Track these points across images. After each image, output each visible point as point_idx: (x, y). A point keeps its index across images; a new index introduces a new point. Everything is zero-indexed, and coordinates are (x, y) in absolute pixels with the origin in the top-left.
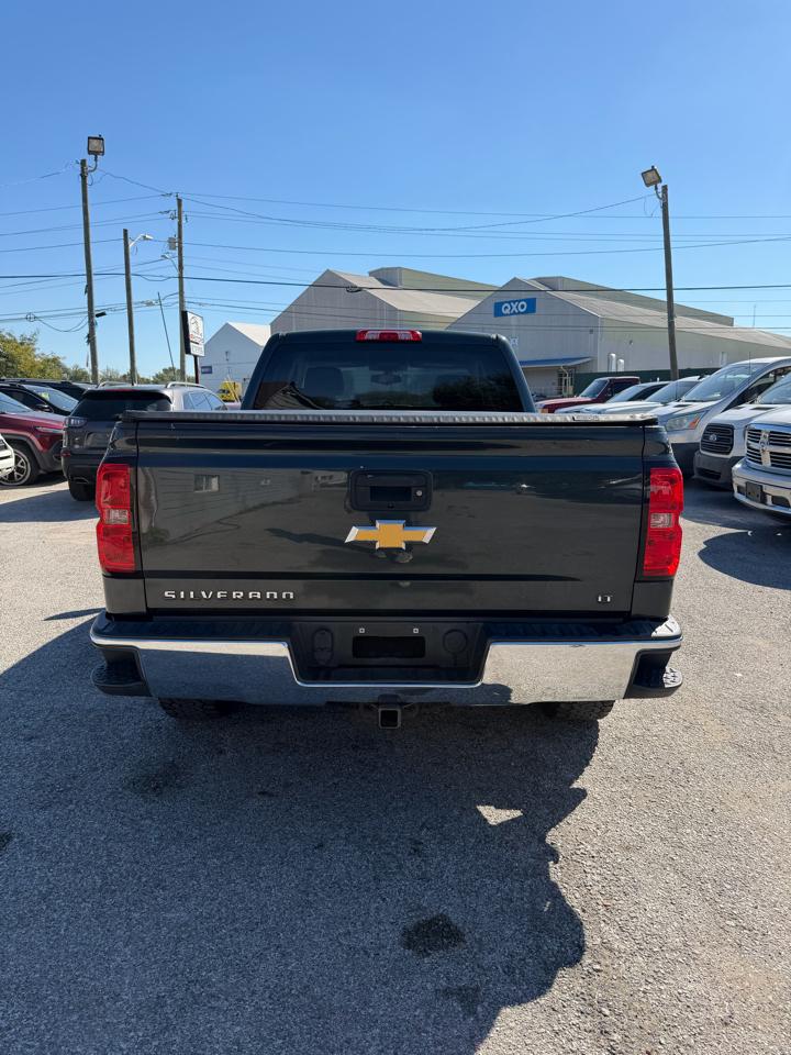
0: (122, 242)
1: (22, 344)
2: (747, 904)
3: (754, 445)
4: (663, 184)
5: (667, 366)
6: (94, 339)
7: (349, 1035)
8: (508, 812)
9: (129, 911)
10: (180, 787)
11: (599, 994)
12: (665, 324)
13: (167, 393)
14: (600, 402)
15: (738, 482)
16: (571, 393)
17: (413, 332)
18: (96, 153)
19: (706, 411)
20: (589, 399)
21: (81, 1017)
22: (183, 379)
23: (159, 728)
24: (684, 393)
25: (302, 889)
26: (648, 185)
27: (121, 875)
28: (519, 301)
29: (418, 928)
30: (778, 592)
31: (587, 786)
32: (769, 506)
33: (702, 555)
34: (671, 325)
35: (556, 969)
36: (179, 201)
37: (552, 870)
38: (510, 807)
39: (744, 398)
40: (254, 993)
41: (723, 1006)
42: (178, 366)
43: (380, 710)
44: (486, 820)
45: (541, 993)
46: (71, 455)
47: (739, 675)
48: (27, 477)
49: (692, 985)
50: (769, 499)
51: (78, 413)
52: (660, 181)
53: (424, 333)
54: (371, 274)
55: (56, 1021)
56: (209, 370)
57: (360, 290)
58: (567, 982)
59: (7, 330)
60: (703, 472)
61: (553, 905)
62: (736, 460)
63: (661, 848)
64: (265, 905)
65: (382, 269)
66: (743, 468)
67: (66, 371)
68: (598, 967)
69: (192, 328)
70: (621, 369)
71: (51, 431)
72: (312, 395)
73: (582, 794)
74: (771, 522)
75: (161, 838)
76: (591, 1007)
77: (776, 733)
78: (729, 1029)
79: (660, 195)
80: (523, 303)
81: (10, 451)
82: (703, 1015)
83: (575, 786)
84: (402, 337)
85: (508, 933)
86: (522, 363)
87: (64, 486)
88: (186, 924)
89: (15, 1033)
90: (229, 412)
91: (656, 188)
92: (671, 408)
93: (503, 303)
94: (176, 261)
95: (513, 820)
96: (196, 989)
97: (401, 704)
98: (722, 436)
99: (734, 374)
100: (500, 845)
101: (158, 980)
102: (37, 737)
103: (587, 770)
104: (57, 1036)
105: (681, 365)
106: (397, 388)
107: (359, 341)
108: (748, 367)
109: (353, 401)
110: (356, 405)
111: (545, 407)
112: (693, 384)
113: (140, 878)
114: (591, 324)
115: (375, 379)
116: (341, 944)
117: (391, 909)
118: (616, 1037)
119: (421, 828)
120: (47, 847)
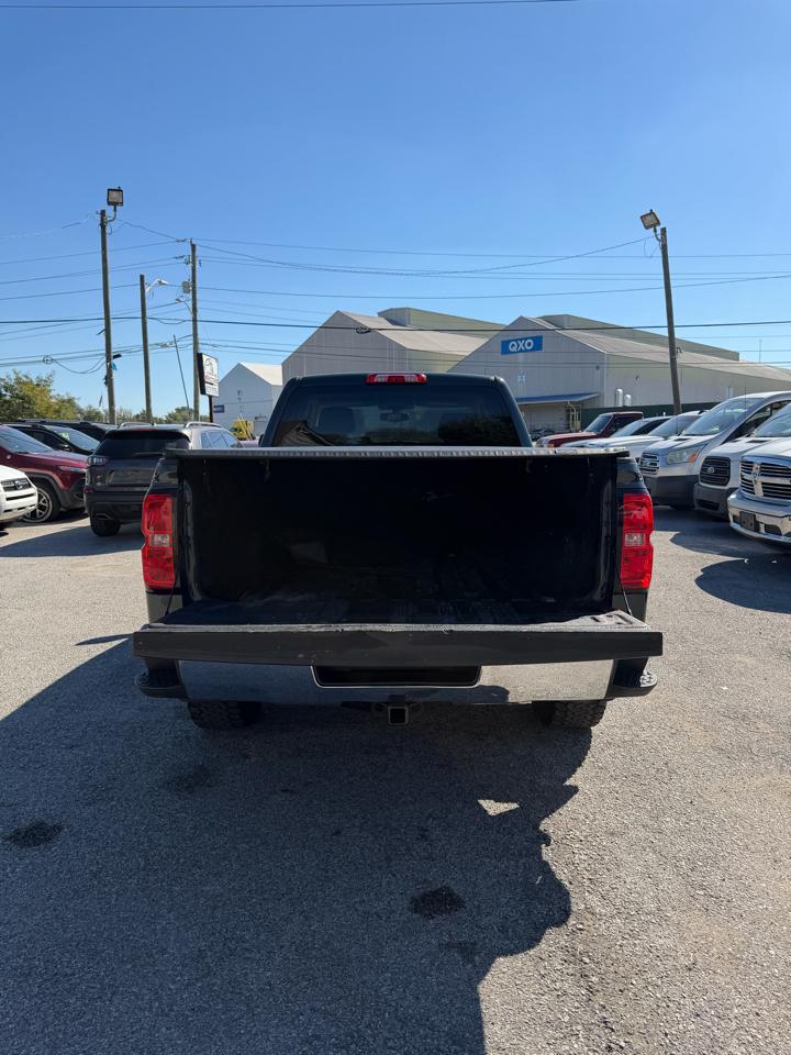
0: (139, 287)
1: (38, 385)
2: (716, 878)
3: (747, 477)
4: (662, 226)
5: (670, 401)
6: (111, 380)
7: (364, 978)
8: (506, 805)
9: (171, 885)
10: (209, 786)
11: (580, 948)
12: (668, 360)
13: (186, 432)
14: (605, 437)
15: (733, 512)
16: (579, 427)
17: (418, 375)
18: (115, 204)
19: (705, 444)
20: (593, 434)
21: (134, 966)
22: (197, 418)
23: (188, 738)
24: (685, 428)
25: (322, 867)
26: (647, 228)
27: (162, 858)
28: (526, 339)
29: (424, 897)
30: (769, 615)
31: (579, 783)
32: (762, 534)
33: (699, 581)
34: (673, 361)
35: (545, 928)
36: (193, 247)
37: (544, 851)
38: (507, 801)
39: (742, 431)
40: (282, 947)
41: (688, 956)
42: (192, 406)
43: (390, 708)
44: (486, 811)
45: (530, 947)
46: (93, 492)
47: (725, 688)
48: (49, 514)
49: (662, 939)
50: (762, 526)
51: (100, 452)
52: (658, 223)
53: (428, 376)
54: (380, 314)
55: (113, 968)
56: (221, 409)
57: (369, 330)
58: (553, 938)
59: (23, 373)
60: (702, 503)
61: (544, 879)
62: (732, 491)
63: (642, 834)
64: (290, 880)
65: (392, 310)
66: (737, 498)
67: (80, 411)
68: (581, 926)
69: (207, 370)
70: (628, 404)
71: (73, 469)
72: (324, 433)
73: (575, 790)
74: (769, 551)
75: (195, 828)
76: (573, 956)
77: (755, 738)
78: (692, 973)
79: (659, 237)
80: (530, 341)
81: (33, 490)
82: (671, 963)
83: (567, 783)
84: (408, 380)
85: (504, 900)
86: (518, 400)
87: (86, 522)
88: (221, 895)
89: (79, 977)
90: (244, 449)
91: (655, 231)
92: (671, 442)
93: (510, 341)
94: (190, 304)
95: (510, 811)
96: (232, 945)
97: (409, 704)
98: (719, 468)
99: (733, 407)
100: (498, 832)
101: (198, 938)
102: (77, 746)
103: (579, 770)
104: (115, 980)
105: (683, 401)
106: (406, 425)
107: (370, 384)
108: (746, 401)
109: (363, 438)
110: (366, 441)
111: (551, 442)
112: (694, 419)
113: (178, 859)
114: (597, 361)
115: (384, 417)
116: (356, 910)
117: (400, 882)
118: (593, 979)
119: (427, 818)
120: (95, 836)
